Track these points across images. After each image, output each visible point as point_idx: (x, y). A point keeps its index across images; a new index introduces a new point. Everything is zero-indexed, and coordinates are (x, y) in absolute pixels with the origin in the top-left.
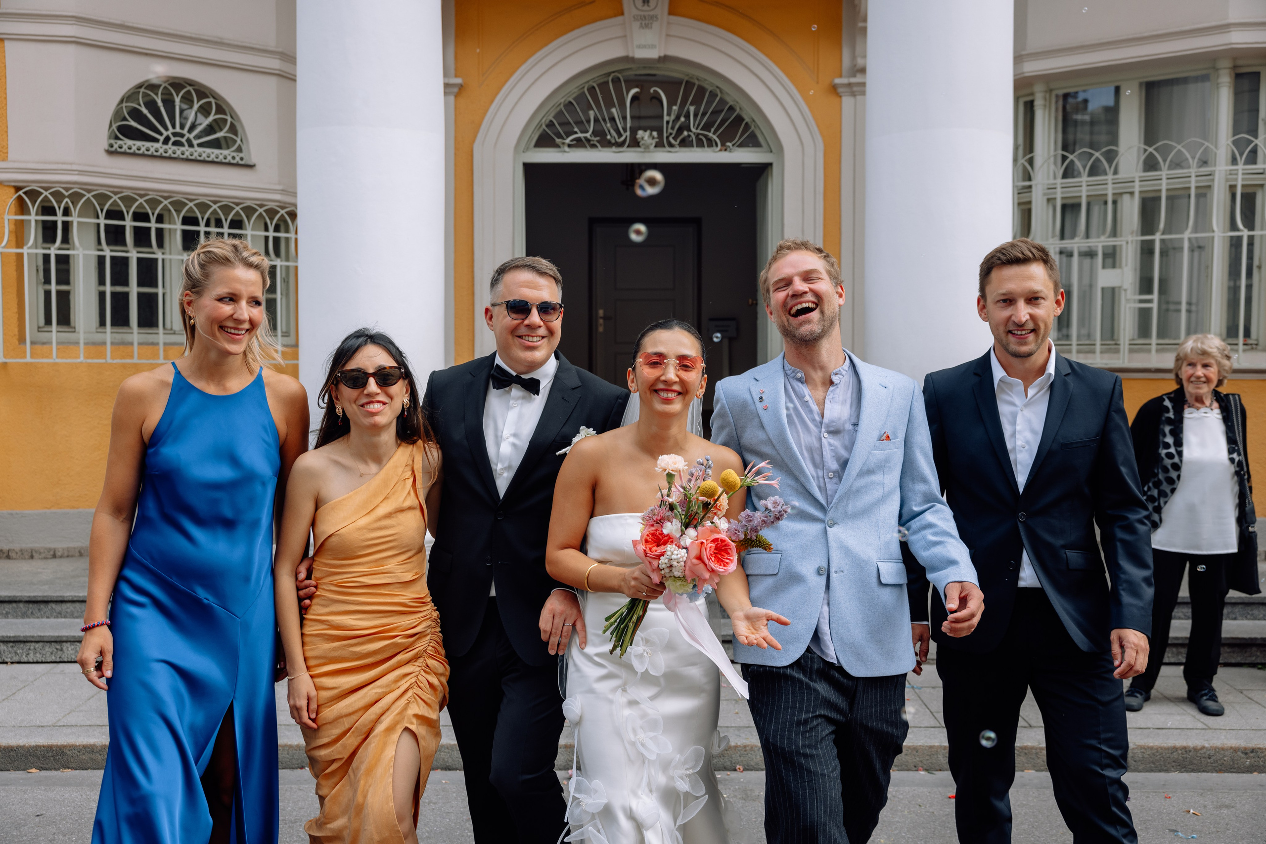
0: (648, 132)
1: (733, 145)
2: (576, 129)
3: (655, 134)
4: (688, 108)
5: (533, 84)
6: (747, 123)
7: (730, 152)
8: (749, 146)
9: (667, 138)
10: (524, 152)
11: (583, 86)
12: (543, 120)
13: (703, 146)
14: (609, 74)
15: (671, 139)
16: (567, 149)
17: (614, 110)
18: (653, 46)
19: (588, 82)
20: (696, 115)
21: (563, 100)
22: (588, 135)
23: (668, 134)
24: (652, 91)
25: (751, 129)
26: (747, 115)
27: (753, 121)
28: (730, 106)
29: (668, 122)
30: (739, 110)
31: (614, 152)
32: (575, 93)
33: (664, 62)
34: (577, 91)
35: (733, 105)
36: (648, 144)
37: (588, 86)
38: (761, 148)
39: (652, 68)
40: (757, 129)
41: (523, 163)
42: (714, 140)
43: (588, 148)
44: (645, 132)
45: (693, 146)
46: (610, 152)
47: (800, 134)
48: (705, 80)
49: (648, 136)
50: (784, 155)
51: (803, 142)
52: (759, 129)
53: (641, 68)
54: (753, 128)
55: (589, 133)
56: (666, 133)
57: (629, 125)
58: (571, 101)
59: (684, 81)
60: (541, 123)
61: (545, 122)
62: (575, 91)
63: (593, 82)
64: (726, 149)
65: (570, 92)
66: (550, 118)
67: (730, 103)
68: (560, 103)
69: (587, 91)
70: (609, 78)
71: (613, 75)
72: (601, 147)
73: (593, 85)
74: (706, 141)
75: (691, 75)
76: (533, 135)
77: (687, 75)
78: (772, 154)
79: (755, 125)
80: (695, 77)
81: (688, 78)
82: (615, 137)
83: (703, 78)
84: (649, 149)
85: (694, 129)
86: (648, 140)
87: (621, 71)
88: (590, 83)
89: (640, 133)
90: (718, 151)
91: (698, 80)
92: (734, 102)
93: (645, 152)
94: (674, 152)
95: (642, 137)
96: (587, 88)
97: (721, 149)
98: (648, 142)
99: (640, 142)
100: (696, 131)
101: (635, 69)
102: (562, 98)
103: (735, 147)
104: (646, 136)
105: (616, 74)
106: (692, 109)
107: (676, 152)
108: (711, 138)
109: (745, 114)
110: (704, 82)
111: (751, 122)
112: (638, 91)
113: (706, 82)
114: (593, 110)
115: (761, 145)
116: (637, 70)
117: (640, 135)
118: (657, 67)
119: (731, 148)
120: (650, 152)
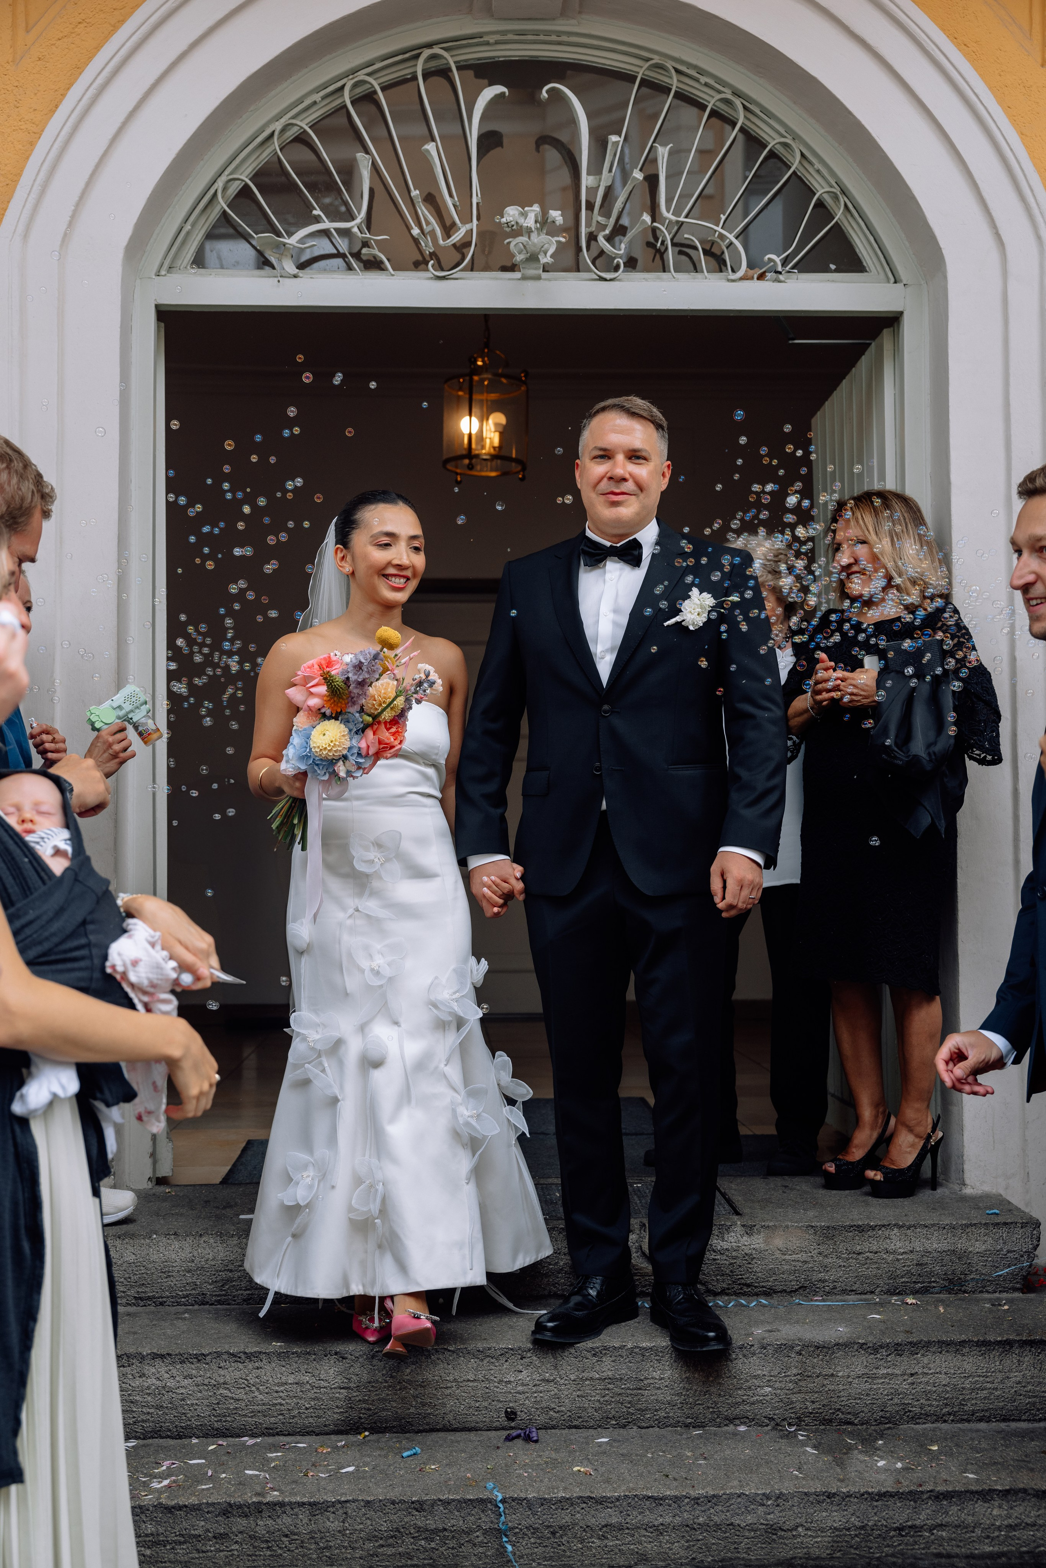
0: (536, 208)
1: (785, 263)
2: (318, 213)
3: (556, 215)
4: (653, 149)
5: (182, 56)
7: (780, 281)
8: (827, 270)
9: (592, 237)
10: (158, 275)
11: (339, 84)
12: (220, 184)
13: (696, 268)
14: (412, 53)
15: (600, 238)
16: (290, 267)
19: (354, 71)
20: (673, 176)
21: (278, 126)
22: (352, 225)
23: (593, 228)
24: (544, 94)
25: (834, 218)
26: (823, 177)
27: (843, 192)
28: (770, 150)
29: (592, 191)
30: (800, 162)
31: (431, 278)
32: (315, 103)
33: (580, 12)
34: (323, 98)
35: (780, 150)
36: (534, 245)
37: (356, 85)
38: (866, 271)
39: (542, 37)
40: (852, 215)
41: (157, 306)
42: (727, 248)
43: (355, 270)
44: (526, 209)
45: (665, 269)
46: (419, 278)
47: (994, 214)
48: (701, 72)
49: (536, 222)
50: (945, 277)
51: (1003, 238)
52: (860, 217)
53: (510, 37)
54: (839, 215)
55: (358, 221)
56: (588, 225)
57: (475, 201)
58: (305, 131)
59: (636, 77)
60: (212, 191)
61: (225, 189)
62: (317, 97)
63: (369, 75)
64: (764, 272)
65: (300, 101)
66: (243, 180)
67: (773, 141)
68: (274, 132)
69: (352, 103)
70: (416, 65)
71: (427, 53)
72: (394, 270)
73: (369, 86)
74: (704, 250)
75: (657, 59)
76: (188, 227)
77: (647, 60)
78: (902, 284)
79: (846, 205)
80: (669, 64)
81: (648, 69)
82: (433, 233)
83: (695, 67)
84: (536, 269)
85: (668, 211)
86: (534, 236)
87: (452, 43)
88: (361, 76)
89: (511, 213)
90: (741, 279)
91: (677, 71)
92: (785, 137)
93: (524, 278)
94: (611, 280)
95: (517, 223)
96: (351, 91)
97: (751, 272)
98: (538, 239)
99: (509, 243)
100: (674, 218)
101: (492, 39)
102: (277, 118)
103: (787, 268)
104: (530, 222)
105: (436, 50)
106: (663, 152)
107: (620, 280)
108: (719, 241)
109: (818, 171)
110: (697, 80)
111: (836, 198)
112: (503, 94)
113: (703, 79)
114: (367, 156)
115: (865, 264)
116: (497, 43)
117: (511, 219)
118: (559, 34)
119: (780, 269)
120: (538, 278)
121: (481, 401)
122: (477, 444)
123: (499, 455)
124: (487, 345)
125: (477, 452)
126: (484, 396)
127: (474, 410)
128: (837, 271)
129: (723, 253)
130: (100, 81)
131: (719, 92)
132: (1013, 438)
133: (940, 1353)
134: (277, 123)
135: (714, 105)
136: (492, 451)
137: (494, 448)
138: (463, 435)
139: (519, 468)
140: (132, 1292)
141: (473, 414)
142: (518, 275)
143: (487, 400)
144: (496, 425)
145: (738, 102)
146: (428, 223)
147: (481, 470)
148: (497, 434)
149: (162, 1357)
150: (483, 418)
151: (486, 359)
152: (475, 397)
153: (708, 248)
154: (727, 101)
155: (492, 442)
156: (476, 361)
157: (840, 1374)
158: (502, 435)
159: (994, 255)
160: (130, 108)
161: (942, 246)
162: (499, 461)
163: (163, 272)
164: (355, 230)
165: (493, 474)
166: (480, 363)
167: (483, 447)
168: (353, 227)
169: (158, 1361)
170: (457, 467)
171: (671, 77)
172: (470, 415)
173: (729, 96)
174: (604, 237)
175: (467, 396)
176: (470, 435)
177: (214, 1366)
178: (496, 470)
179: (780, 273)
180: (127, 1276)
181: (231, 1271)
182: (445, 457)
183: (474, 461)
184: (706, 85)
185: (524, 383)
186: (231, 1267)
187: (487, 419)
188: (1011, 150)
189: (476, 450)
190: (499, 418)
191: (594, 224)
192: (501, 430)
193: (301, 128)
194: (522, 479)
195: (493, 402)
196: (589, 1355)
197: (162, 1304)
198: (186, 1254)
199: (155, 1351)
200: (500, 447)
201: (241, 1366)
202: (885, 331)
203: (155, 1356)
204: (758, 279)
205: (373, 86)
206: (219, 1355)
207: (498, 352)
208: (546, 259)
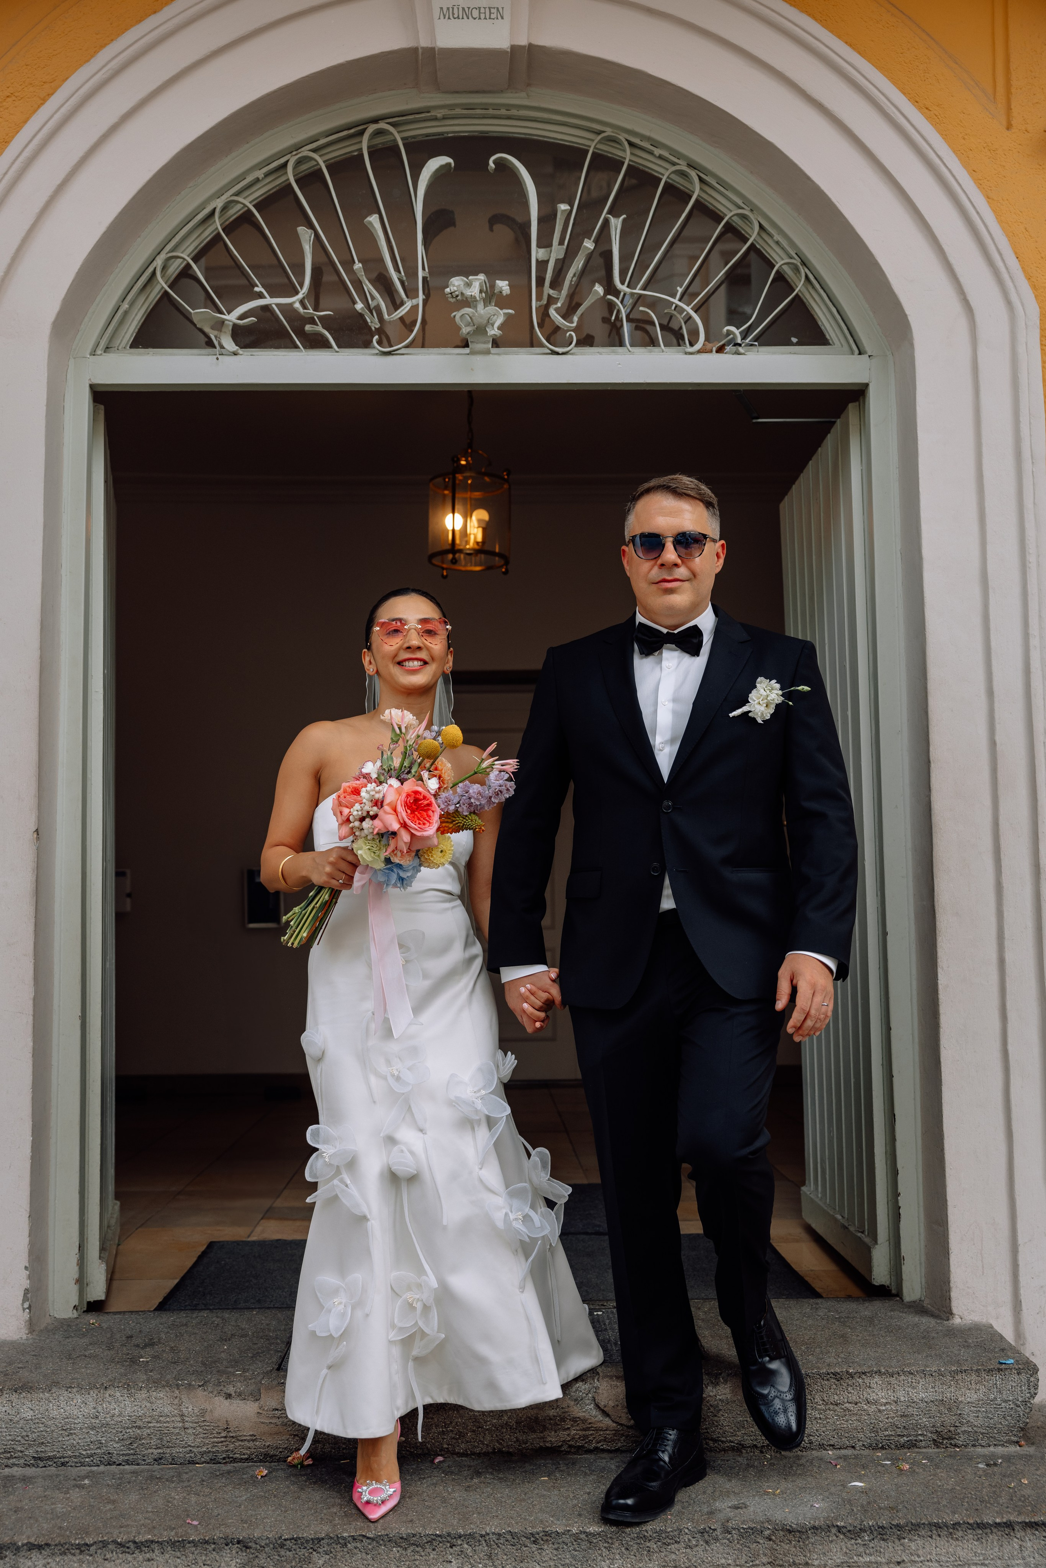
0: (481, 277)
1: (744, 335)
2: (259, 289)
3: (503, 285)
4: (606, 222)
5: (114, 128)
6: (780, 277)
7: (738, 353)
8: (789, 343)
9: (544, 311)
10: (93, 353)
11: (283, 160)
12: (159, 262)
13: (653, 343)
14: (356, 130)
15: (552, 312)
16: (229, 344)
17: (373, 220)
18: (492, 13)
19: (298, 147)
21: (219, 203)
22: (294, 301)
23: (544, 302)
24: (492, 164)
25: (794, 290)
26: (783, 249)
27: (804, 263)
28: (727, 223)
29: (542, 265)
30: (758, 234)
31: (377, 354)
32: (257, 180)
33: (529, 85)
34: (267, 175)
35: (738, 222)
36: (481, 316)
37: (299, 162)
38: (829, 344)
39: (491, 112)
40: (814, 287)
41: (92, 386)
42: (685, 323)
43: (299, 348)
44: (470, 278)
45: (621, 344)
46: (363, 354)
47: (962, 280)
48: (656, 144)
49: (481, 292)
50: (912, 345)
51: (971, 303)
52: (822, 288)
53: (458, 111)
54: (800, 286)
55: (300, 296)
56: (539, 298)
57: (421, 274)
58: (249, 211)
59: (588, 151)
60: (151, 269)
61: (164, 268)
62: (260, 174)
63: (314, 151)
64: (724, 345)
65: (242, 177)
66: (184, 259)
67: (729, 214)
68: (215, 209)
69: (297, 181)
70: (361, 142)
71: (372, 128)
72: (339, 347)
73: (314, 163)
74: (660, 324)
75: (609, 132)
76: (125, 306)
77: (599, 133)
78: (867, 356)
79: (807, 277)
80: (622, 137)
81: (600, 142)
82: (378, 309)
83: (649, 139)
84: (485, 343)
85: (623, 283)
86: (480, 306)
87: (398, 119)
88: (305, 152)
89: (456, 283)
90: (699, 352)
91: (631, 144)
92: (743, 208)
93: (473, 353)
94: (563, 354)
95: (462, 294)
96: (294, 168)
97: (709, 346)
98: (483, 311)
99: (455, 316)
100: (628, 290)
101: (439, 114)
102: (219, 194)
103: (747, 341)
104: (474, 291)
105: (382, 125)
106: (616, 224)
107: (572, 354)
108: (675, 313)
109: (777, 243)
110: (651, 153)
111: (796, 270)
112: (449, 164)
113: (657, 152)
114: (310, 231)
115: (828, 337)
116: (444, 118)
117: (455, 288)
118: (508, 107)
119: (739, 341)
120: (487, 352)
121: (465, 500)
122: (461, 540)
123: (482, 550)
124: (470, 446)
125: (461, 547)
126: (468, 495)
127: (457, 507)
128: (799, 344)
129: (681, 328)
130: (27, 153)
131: (674, 164)
132: (987, 510)
133: (931, 1537)
134: (218, 200)
135: (668, 177)
136: (476, 547)
137: (478, 543)
138: (448, 531)
139: (502, 562)
140: (31, 1452)
141: (456, 511)
142: (467, 350)
143: (471, 499)
144: (479, 521)
145: (693, 174)
146: (373, 298)
147: (466, 565)
148: (480, 530)
149: (40, 1547)
150: (466, 515)
151: (470, 459)
152: (457, 495)
153: (665, 322)
154: (682, 174)
155: (475, 538)
156: (459, 460)
157: (816, 1563)
158: (485, 530)
159: (962, 323)
160: (58, 182)
161: (907, 312)
162: (483, 556)
163: (99, 352)
164: (297, 305)
165: (478, 568)
166: (463, 463)
167: (467, 542)
168: (294, 302)
169: (35, 1554)
170: (443, 562)
171: (624, 151)
172: (453, 513)
173: (685, 168)
174: (557, 310)
175: (451, 495)
176: (453, 531)
177: (99, 1559)
178: (480, 565)
179: (740, 345)
180: (24, 1434)
181: (139, 1428)
182: (430, 552)
183: (457, 555)
184: (660, 157)
185: (506, 481)
186: (139, 1423)
187: (471, 517)
188: (978, 213)
189: (459, 545)
190: (482, 514)
191: (545, 297)
192: (484, 525)
193: (245, 206)
194: (506, 573)
195: (476, 500)
196: (527, 1542)
197: (63, 1464)
198: (89, 1410)
199: (32, 1540)
200: (483, 542)
201: (130, 1557)
202: (850, 406)
203: (32, 1547)
204: (717, 352)
205: (318, 164)
206: (104, 1544)
207: (480, 452)
208: (494, 331)
